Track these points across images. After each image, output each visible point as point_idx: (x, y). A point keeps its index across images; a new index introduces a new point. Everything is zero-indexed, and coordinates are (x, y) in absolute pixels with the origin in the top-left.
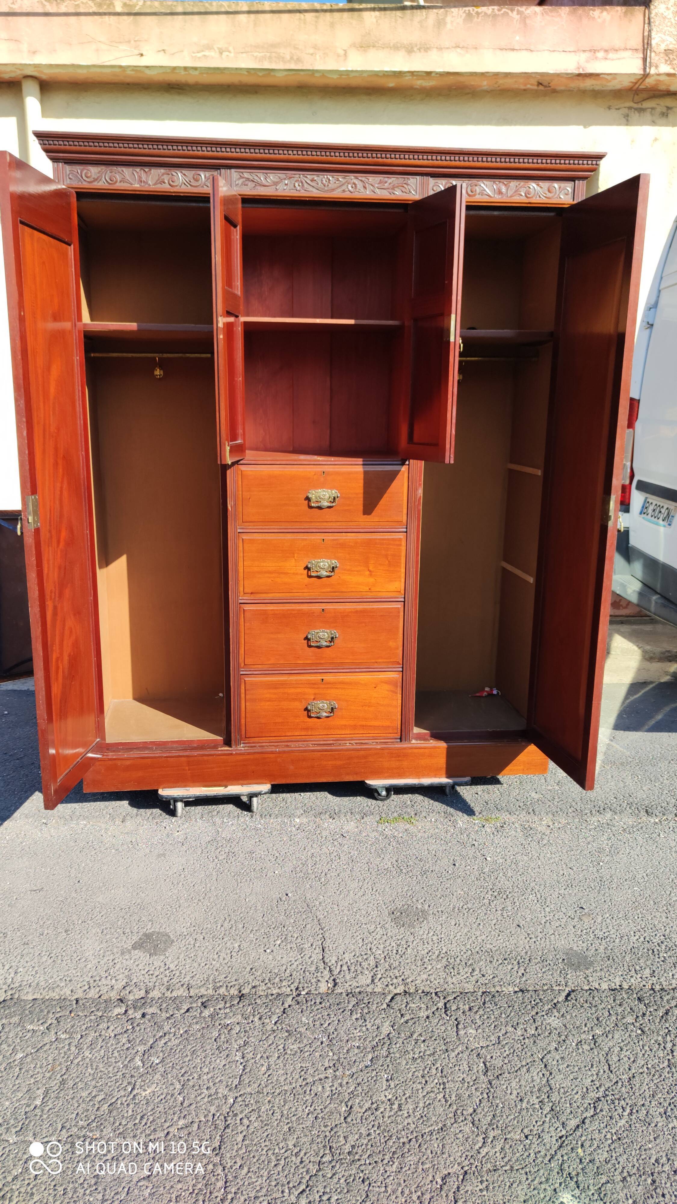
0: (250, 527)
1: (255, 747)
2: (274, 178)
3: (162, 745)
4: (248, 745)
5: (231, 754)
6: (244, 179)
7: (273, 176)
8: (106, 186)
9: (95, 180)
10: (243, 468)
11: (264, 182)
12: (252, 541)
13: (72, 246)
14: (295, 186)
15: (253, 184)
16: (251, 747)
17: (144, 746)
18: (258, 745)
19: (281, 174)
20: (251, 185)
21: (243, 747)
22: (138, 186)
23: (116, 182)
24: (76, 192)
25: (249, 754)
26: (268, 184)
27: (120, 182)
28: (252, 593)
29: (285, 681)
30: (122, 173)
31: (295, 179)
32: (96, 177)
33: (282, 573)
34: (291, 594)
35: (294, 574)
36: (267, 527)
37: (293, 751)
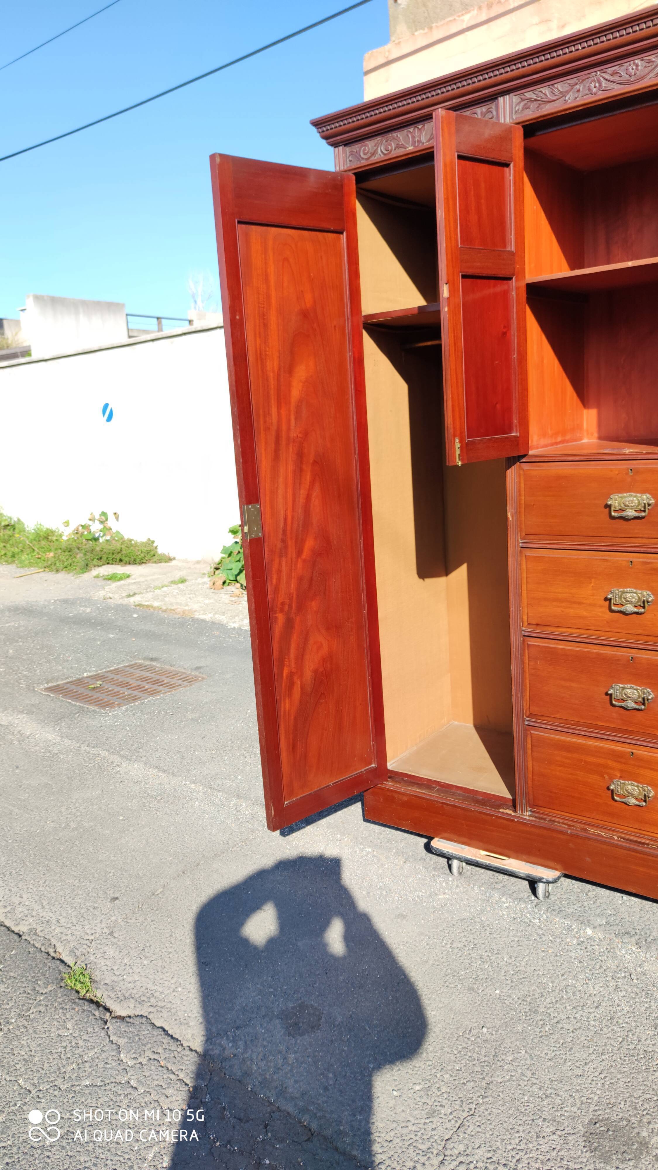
0: (535, 541)
1: (544, 819)
2: (562, 87)
3: (446, 788)
4: (537, 815)
5: (513, 821)
6: (525, 102)
7: (560, 86)
8: (383, 157)
9: (373, 154)
10: (525, 467)
11: (550, 97)
12: (537, 559)
13: (345, 233)
14: (590, 89)
15: (536, 104)
16: (540, 818)
17: (428, 784)
18: (548, 818)
19: (572, 80)
20: (533, 106)
21: (529, 816)
22: (412, 148)
23: (391, 151)
24: (354, 174)
25: (533, 826)
26: (554, 98)
27: (395, 149)
28: (537, 625)
29: (580, 744)
30: (397, 139)
31: (590, 80)
32: (373, 151)
33: (575, 603)
34: (588, 632)
35: (590, 605)
36: (556, 542)
37: (588, 838)
